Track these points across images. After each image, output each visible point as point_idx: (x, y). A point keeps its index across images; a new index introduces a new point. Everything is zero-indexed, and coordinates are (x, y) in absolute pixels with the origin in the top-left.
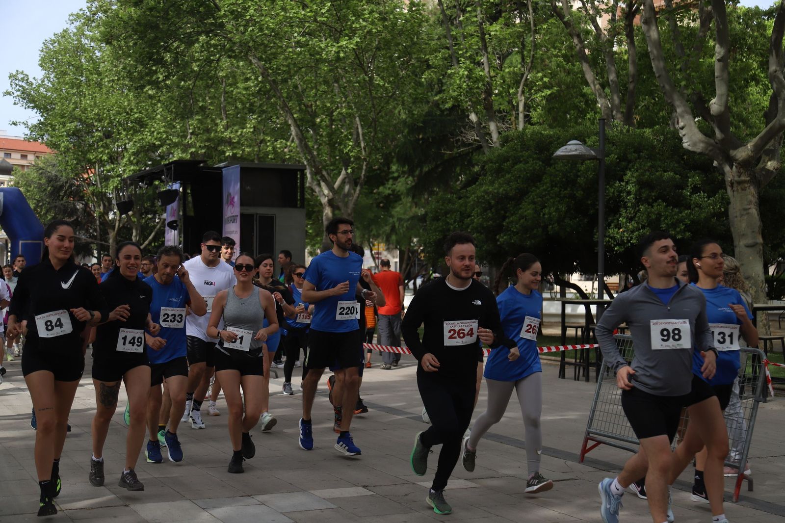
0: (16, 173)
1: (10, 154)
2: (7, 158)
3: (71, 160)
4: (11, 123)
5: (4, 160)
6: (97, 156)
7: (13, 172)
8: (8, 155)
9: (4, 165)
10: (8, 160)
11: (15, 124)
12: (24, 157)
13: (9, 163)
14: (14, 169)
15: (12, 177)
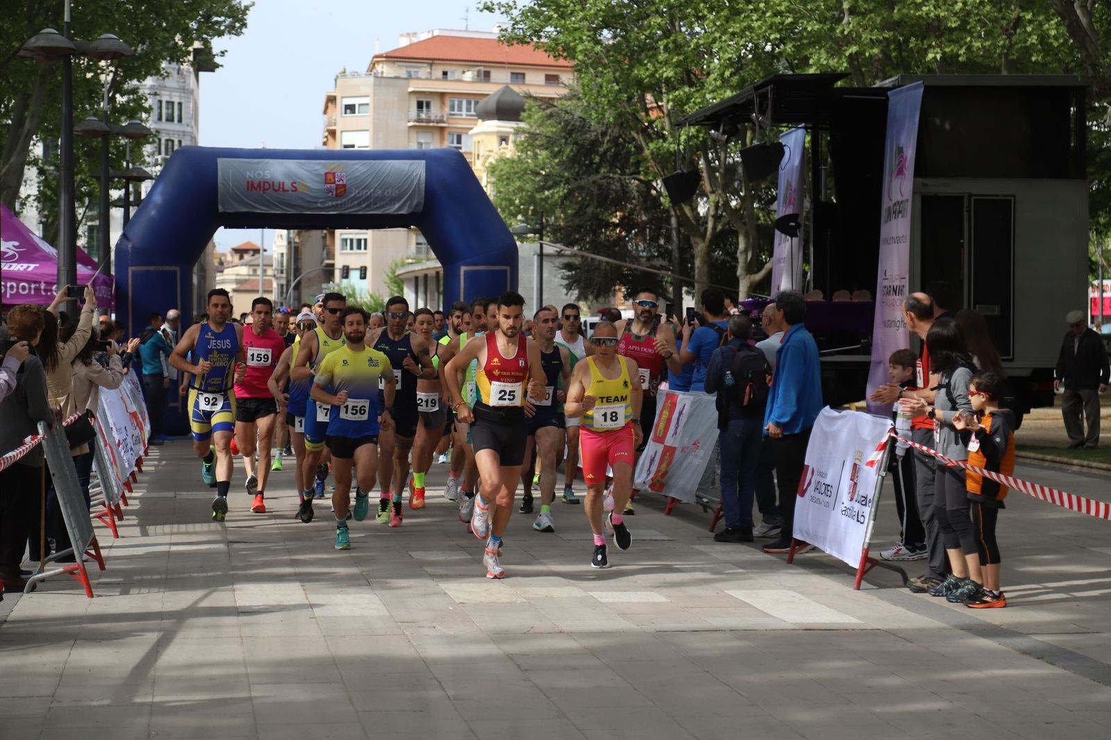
0: (530, 117)
1: (524, 75)
2: (517, 83)
3: (609, 82)
4: (481, 6)
5: (507, 87)
6: (656, 71)
7: (524, 115)
8: (518, 77)
9: (508, 98)
10: (516, 88)
11: (489, 9)
12: (552, 79)
13: (518, 94)
14: (526, 107)
15: (522, 125)
